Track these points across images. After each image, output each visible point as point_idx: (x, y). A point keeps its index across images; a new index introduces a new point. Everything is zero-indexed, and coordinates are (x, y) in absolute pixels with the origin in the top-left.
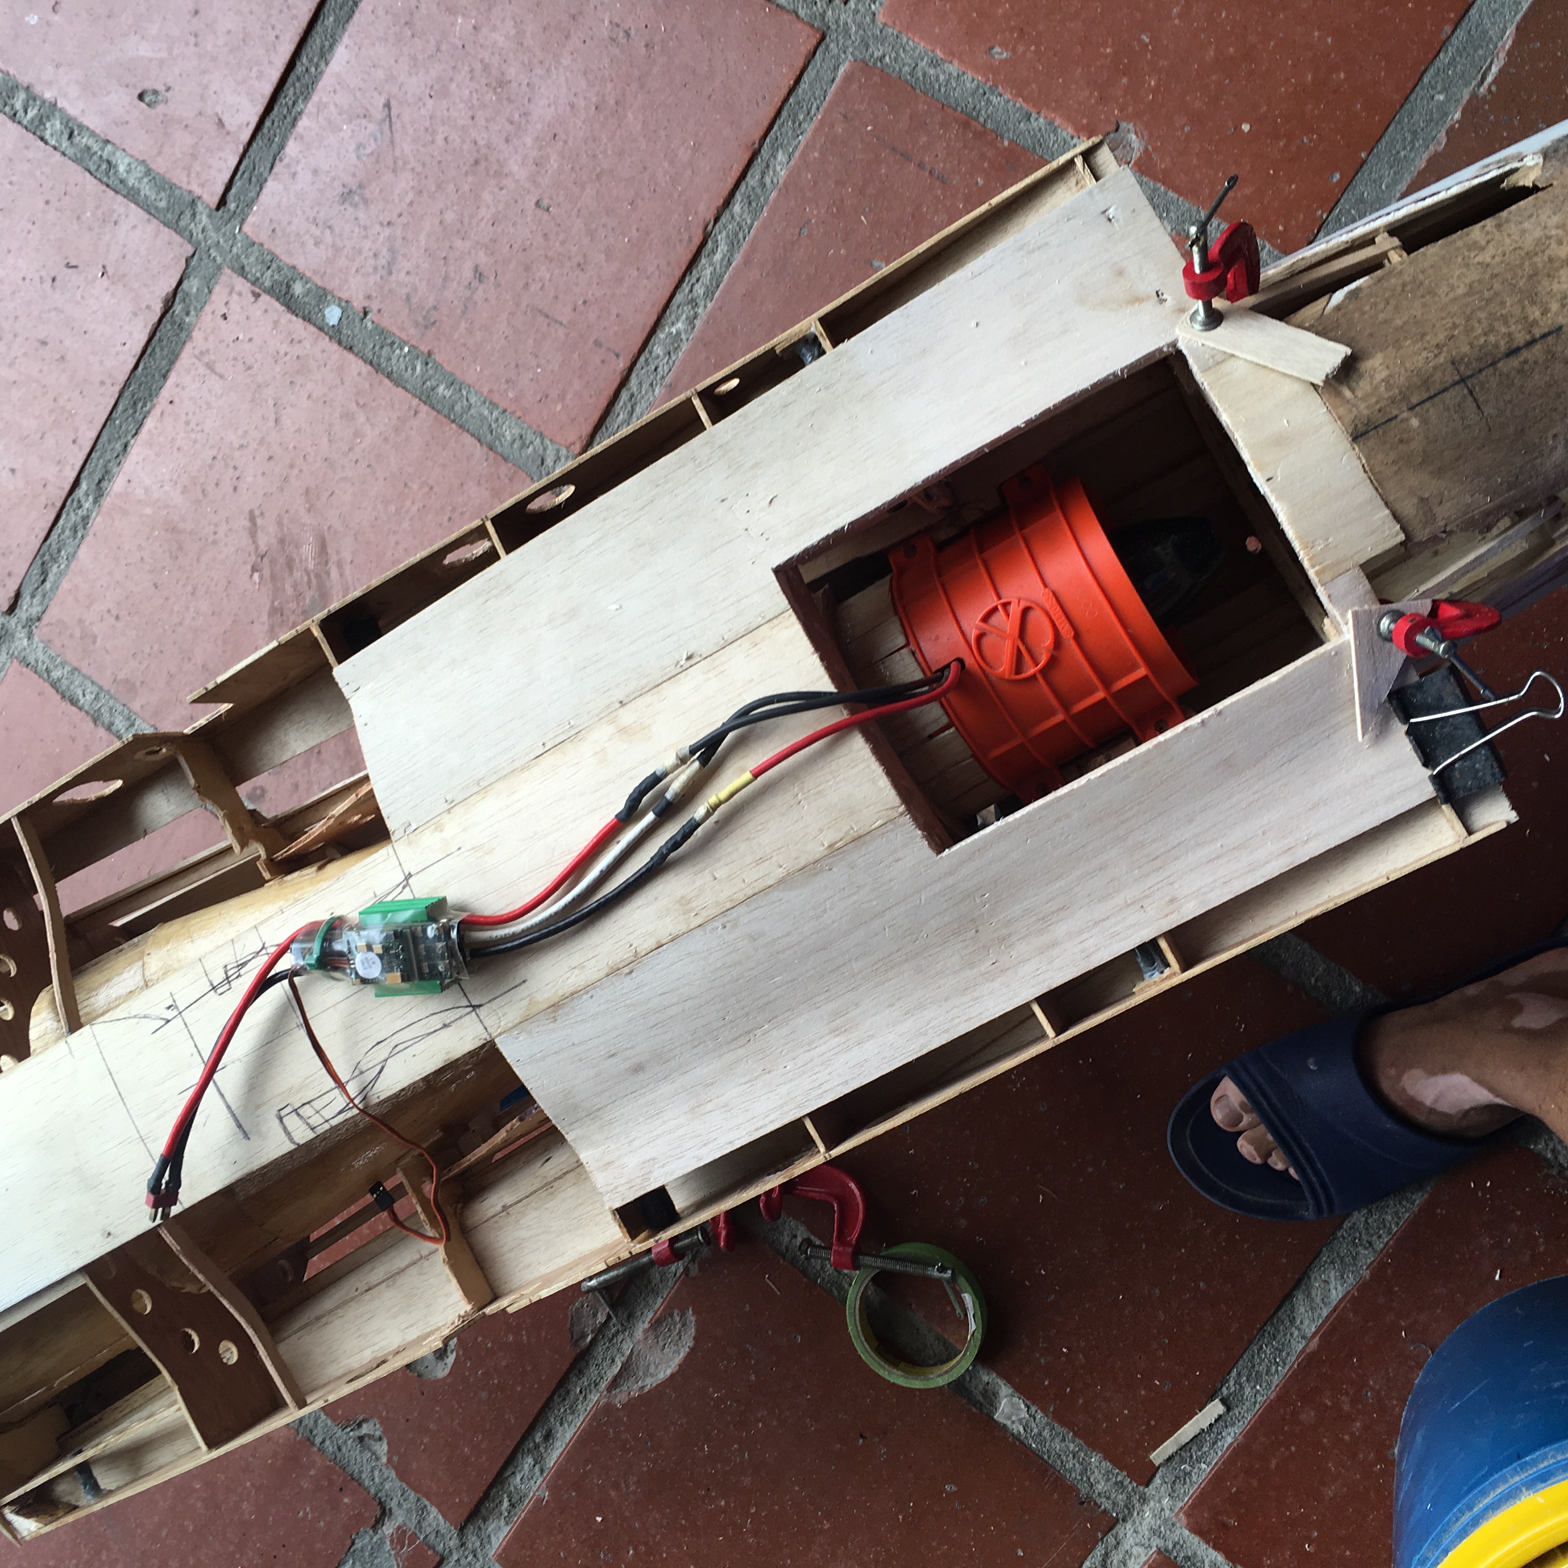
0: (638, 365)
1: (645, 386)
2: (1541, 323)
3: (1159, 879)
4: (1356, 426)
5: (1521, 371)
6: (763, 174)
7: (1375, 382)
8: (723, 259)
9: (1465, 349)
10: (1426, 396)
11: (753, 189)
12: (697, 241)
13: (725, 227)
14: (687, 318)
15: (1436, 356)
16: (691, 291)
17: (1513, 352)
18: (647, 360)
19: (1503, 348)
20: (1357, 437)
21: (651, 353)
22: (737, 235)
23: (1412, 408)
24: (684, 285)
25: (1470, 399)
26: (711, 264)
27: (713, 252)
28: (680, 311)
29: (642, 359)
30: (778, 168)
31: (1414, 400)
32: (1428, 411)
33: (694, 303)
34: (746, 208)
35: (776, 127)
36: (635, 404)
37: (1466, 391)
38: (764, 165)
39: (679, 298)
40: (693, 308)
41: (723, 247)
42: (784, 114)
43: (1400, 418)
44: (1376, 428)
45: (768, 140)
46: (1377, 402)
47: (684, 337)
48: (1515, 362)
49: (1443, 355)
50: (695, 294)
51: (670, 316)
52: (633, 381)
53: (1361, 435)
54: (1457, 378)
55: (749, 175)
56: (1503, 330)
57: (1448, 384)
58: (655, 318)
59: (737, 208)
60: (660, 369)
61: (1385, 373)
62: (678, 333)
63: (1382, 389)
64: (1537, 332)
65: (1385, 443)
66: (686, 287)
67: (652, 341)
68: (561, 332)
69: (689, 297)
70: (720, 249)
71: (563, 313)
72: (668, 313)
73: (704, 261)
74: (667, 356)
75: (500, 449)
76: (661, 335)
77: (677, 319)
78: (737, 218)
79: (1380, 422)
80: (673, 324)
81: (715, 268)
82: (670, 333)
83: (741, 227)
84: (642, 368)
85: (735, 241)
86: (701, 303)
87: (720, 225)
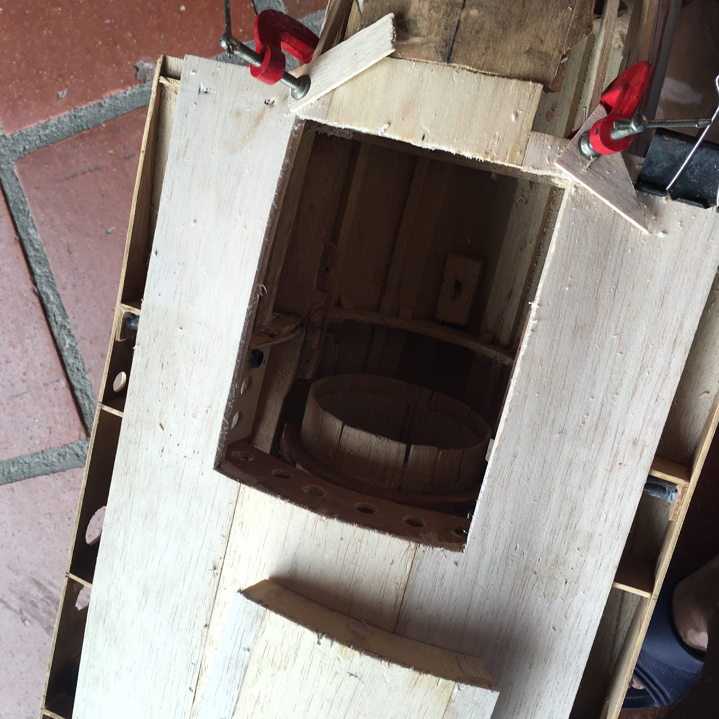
0: (70, 376)
1: (81, 381)
4: (441, 53)
6: (32, 246)
7: (426, 16)
8: (54, 297)
11: (35, 256)
12: (36, 300)
13: (41, 283)
14: (67, 336)
16: (57, 323)
18: (70, 370)
20: (449, 59)
21: (69, 365)
22: (48, 281)
23: (463, 7)
26: (53, 304)
27: (48, 298)
28: (61, 336)
29: (69, 372)
30: (35, 237)
33: (63, 326)
34: (40, 267)
35: (17, 222)
36: (86, 392)
38: (29, 242)
39: (55, 331)
40: (65, 329)
41: (49, 292)
42: (14, 213)
43: (462, 19)
44: (454, 41)
45: (20, 231)
46: (439, 26)
47: (74, 344)
50: (59, 323)
51: (60, 341)
52: (76, 384)
53: (450, 55)
55: (28, 252)
58: (55, 350)
59: (38, 271)
60: (79, 368)
61: (427, 5)
62: (71, 346)
63: (434, 14)
65: (469, 44)
66: (53, 324)
67: (65, 360)
68: (28, 396)
69: (59, 326)
70: (49, 294)
71: (21, 387)
72: (58, 342)
73: (48, 306)
74: (76, 359)
75: (57, 469)
76: (65, 354)
77: (64, 340)
78: (42, 274)
79: (453, 34)
80: (65, 344)
81: (56, 304)
82: (68, 349)
83: (47, 277)
84: (73, 375)
85: (51, 284)
86: (66, 323)
87: (38, 285)
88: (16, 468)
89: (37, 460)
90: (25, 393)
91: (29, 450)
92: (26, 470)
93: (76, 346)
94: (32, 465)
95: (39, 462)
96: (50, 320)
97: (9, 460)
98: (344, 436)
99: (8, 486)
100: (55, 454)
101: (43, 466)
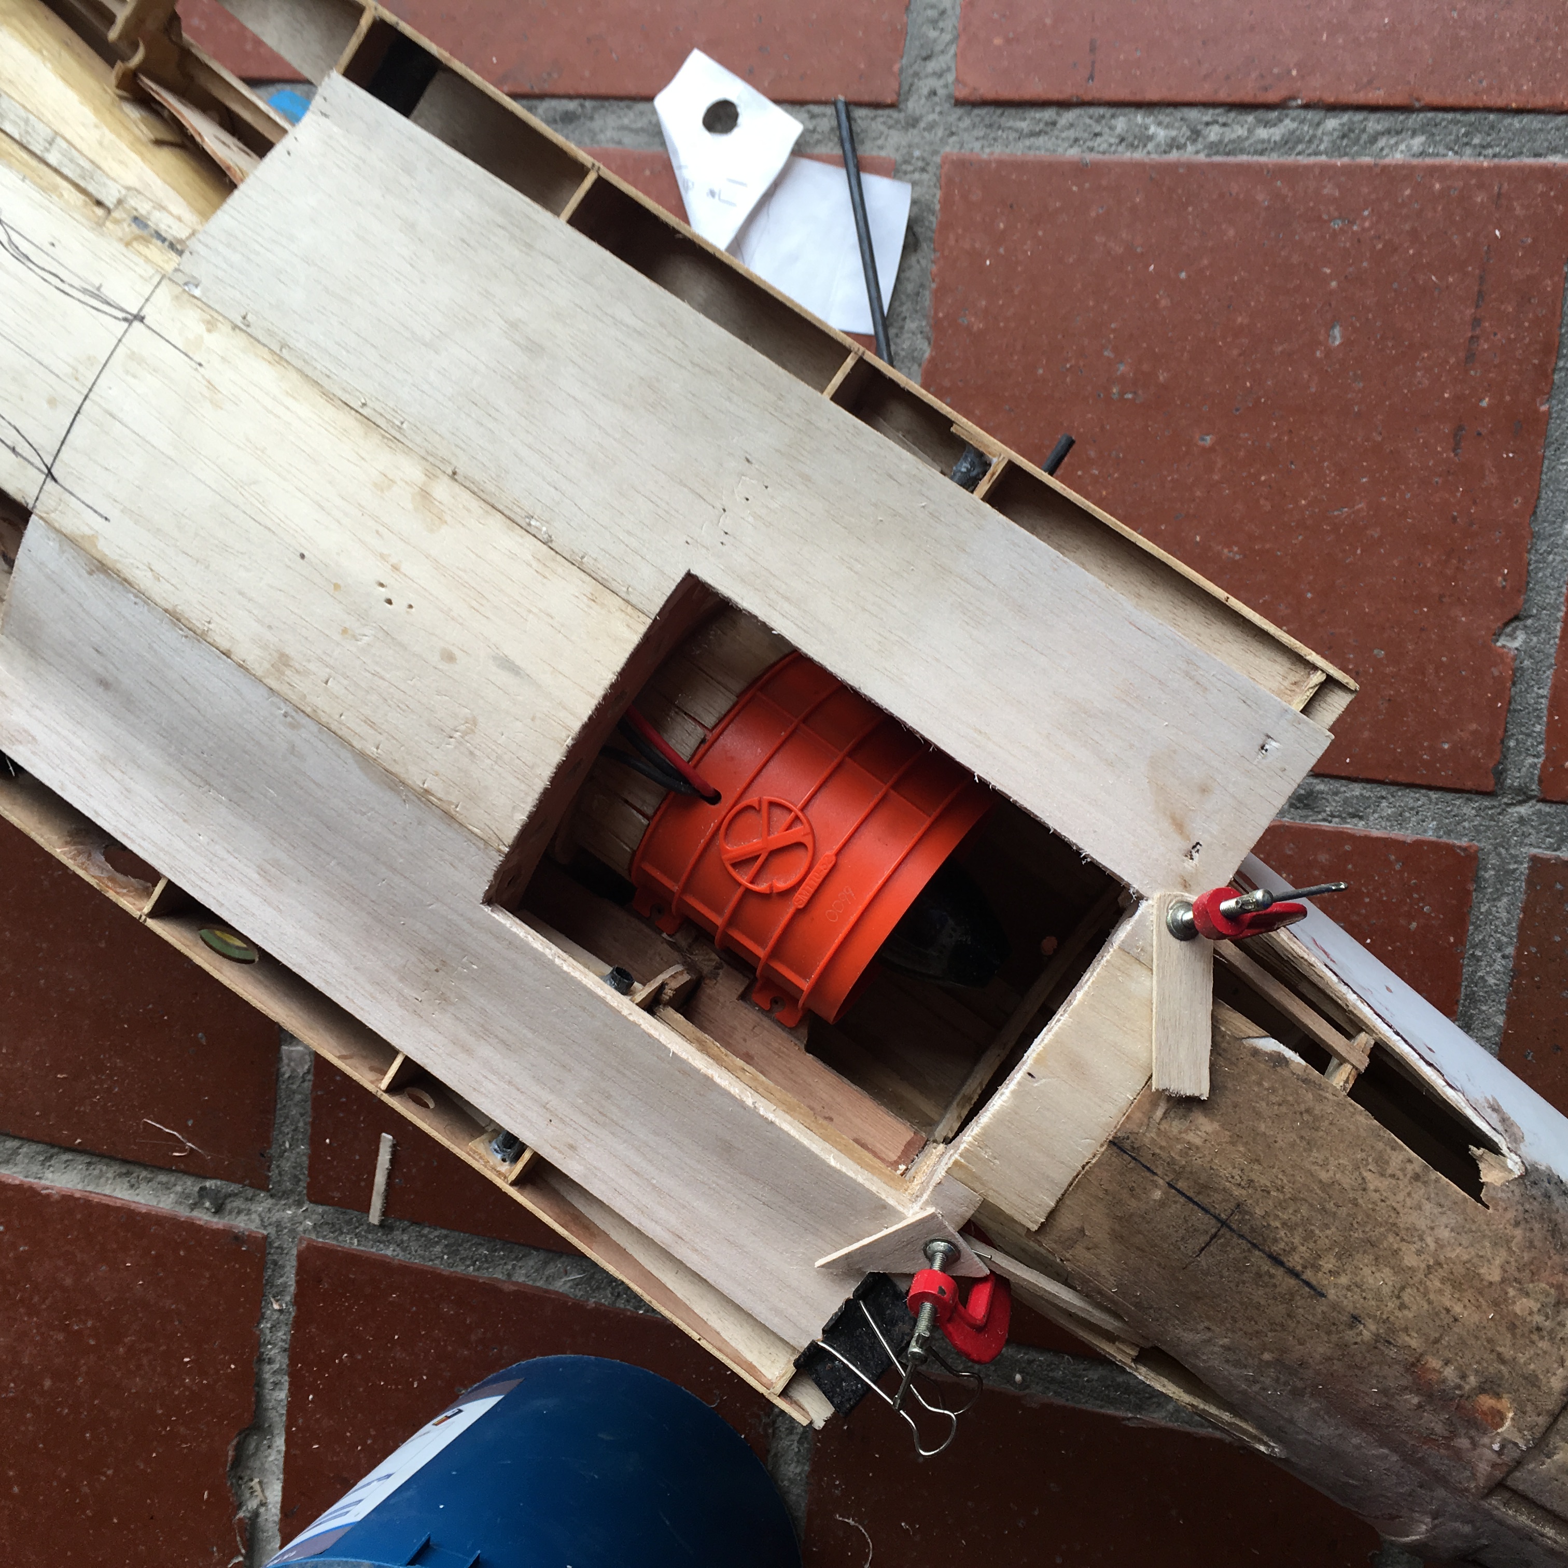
0: (1093, 111)
1: (1072, 134)
2: (1320, 1274)
3: (585, 1125)
4: (1128, 1138)
5: (1259, 1275)
6: (1388, 132)
7: (1183, 1135)
8: (1263, 141)
9: (1259, 1212)
10: (1191, 1194)
11: (1364, 130)
12: (1272, 97)
13: (1302, 122)
14: (1174, 138)
15: (1239, 1185)
16: (1207, 124)
17: (1276, 1260)
18: (1103, 117)
19: (1275, 1248)
20: (1115, 1144)
21: (1113, 116)
22: (1299, 141)
23: (1170, 1185)
24: (1211, 111)
25: (1207, 1238)
26: (1250, 131)
27: (1267, 124)
28: (1178, 124)
29: (1103, 111)
30: (1402, 147)
31: (1180, 1185)
32: (1175, 1202)
33: (1196, 134)
34: (1336, 134)
35: (1450, 116)
36: (1046, 133)
37: (1214, 1230)
38: (1399, 127)
39: (1193, 114)
40: (1189, 138)
41: (1276, 133)
42: (1472, 117)
43: (1156, 1178)
44: (1134, 1159)
45: (1430, 115)
46: (1161, 1148)
47: (1150, 146)
48: (1267, 1266)
49: (1244, 1192)
50: (1206, 130)
51: (1168, 116)
52: (1069, 116)
53: (1119, 1148)
54: (1223, 1216)
55: (1378, 116)
56: (1297, 1241)
57: (1212, 1210)
58: (1157, 96)
59: (1333, 123)
60: (1099, 139)
61: (1198, 1141)
62: (1150, 138)
63: (1179, 1147)
64: (1308, 1275)
65: (1122, 1174)
66: (1211, 115)
67: (1127, 110)
69: (1199, 127)
70: (1272, 130)
72: (1168, 111)
73: (1250, 118)
76: (1140, 118)
77: (1167, 127)
78: (1319, 132)
79: (1142, 1160)
80: (1159, 124)
81: (1247, 138)
82: (1147, 128)
83: (1310, 141)
84: (1091, 117)
85: (1290, 145)
86: (1200, 146)
87: (1302, 113)
96: (1221, 111)
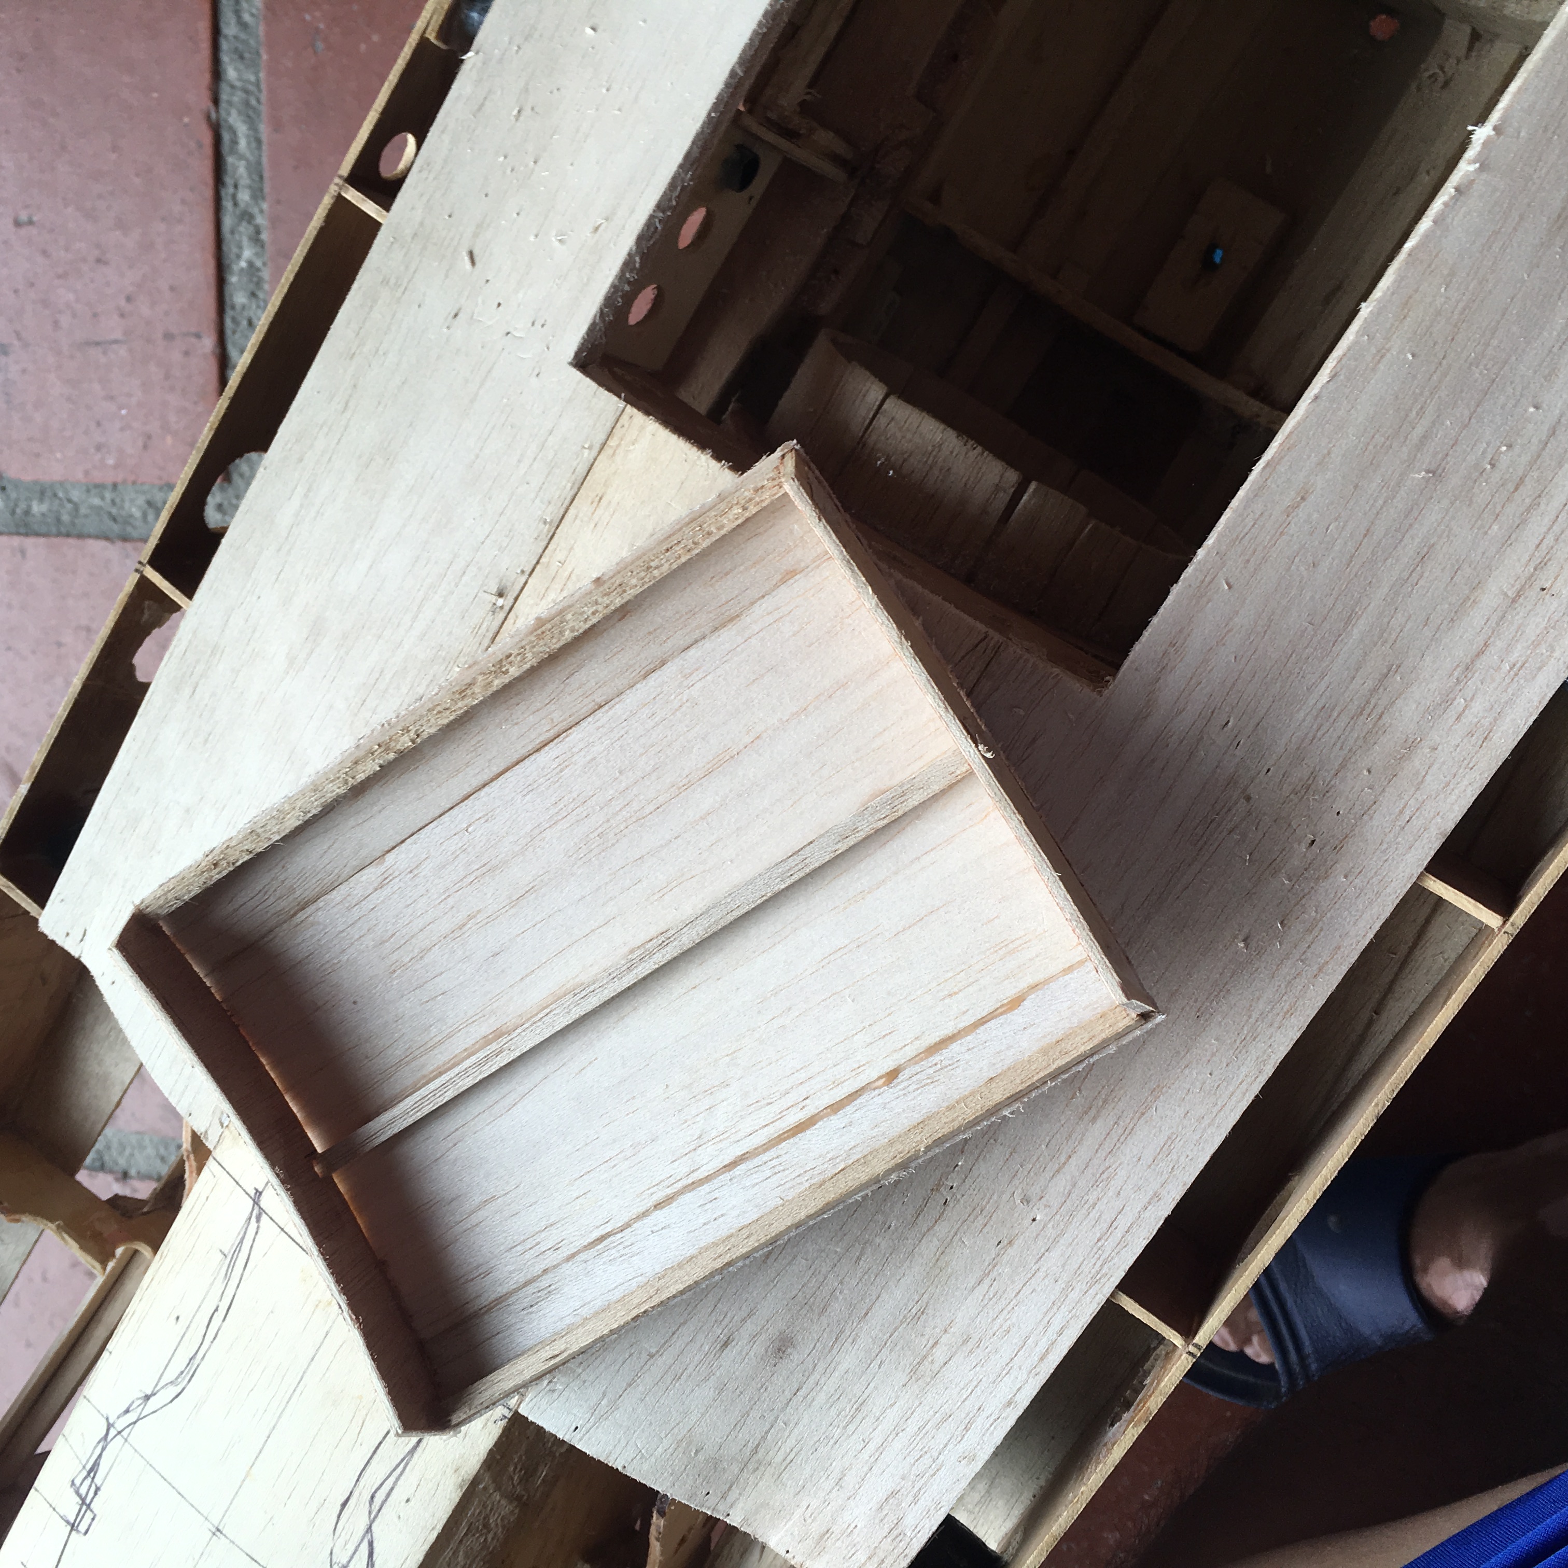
0: (228, 332)
6: (238, 13)
8: (249, 143)
11: (235, 37)
12: (207, 138)
13: (230, 103)
14: (250, 239)
16: (236, 204)
18: (233, 319)
21: (233, 309)
22: (247, 104)
24: (224, 203)
26: (241, 157)
27: (235, 142)
28: (237, 237)
29: (228, 322)
33: (247, 216)
34: (242, 67)
39: (228, 221)
40: (249, 222)
41: (242, 129)
47: (258, 263)
50: (242, 205)
51: (230, 248)
52: (233, 354)
55: (222, 25)
58: (212, 263)
59: (231, 73)
62: (251, 264)
66: (227, 204)
67: (227, 294)
68: (123, 351)
69: (238, 212)
70: (240, 135)
71: (112, 327)
72: (225, 248)
73: (230, 160)
74: (254, 300)
75: (135, 534)
76: (233, 279)
77: (240, 247)
78: (238, 84)
80: (239, 257)
81: (247, 160)
82: (242, 270)
83: (247, 92)
84: (234, 332)
85: (251, 113)
86: (255, 211)
87: (223, 105)
88: (44, 508)
89: (96, 501)
90: (116, 342)
91: (87, 473)
92: (65, 518)
93: (263, 268)
94: (83, 510)
95: (100, 508)
96: (223, 193)
97: (36, 482)
98: (881, 421)
99: (16, 541)
100: (141, 500)
101: (106, 518)
